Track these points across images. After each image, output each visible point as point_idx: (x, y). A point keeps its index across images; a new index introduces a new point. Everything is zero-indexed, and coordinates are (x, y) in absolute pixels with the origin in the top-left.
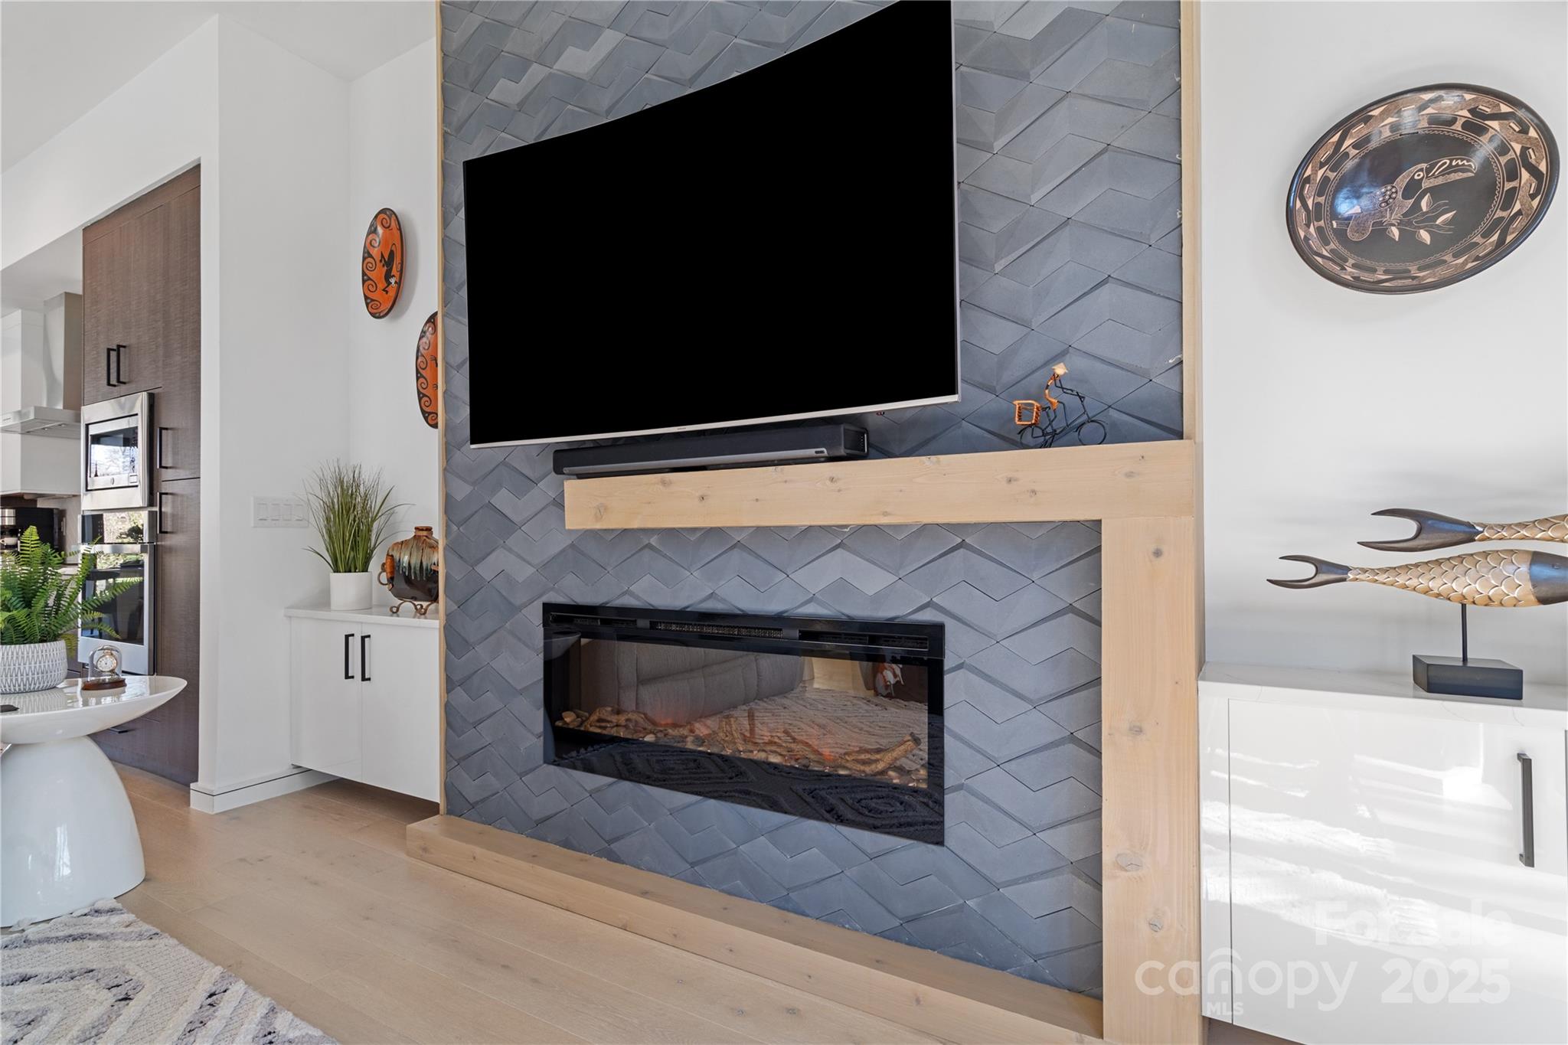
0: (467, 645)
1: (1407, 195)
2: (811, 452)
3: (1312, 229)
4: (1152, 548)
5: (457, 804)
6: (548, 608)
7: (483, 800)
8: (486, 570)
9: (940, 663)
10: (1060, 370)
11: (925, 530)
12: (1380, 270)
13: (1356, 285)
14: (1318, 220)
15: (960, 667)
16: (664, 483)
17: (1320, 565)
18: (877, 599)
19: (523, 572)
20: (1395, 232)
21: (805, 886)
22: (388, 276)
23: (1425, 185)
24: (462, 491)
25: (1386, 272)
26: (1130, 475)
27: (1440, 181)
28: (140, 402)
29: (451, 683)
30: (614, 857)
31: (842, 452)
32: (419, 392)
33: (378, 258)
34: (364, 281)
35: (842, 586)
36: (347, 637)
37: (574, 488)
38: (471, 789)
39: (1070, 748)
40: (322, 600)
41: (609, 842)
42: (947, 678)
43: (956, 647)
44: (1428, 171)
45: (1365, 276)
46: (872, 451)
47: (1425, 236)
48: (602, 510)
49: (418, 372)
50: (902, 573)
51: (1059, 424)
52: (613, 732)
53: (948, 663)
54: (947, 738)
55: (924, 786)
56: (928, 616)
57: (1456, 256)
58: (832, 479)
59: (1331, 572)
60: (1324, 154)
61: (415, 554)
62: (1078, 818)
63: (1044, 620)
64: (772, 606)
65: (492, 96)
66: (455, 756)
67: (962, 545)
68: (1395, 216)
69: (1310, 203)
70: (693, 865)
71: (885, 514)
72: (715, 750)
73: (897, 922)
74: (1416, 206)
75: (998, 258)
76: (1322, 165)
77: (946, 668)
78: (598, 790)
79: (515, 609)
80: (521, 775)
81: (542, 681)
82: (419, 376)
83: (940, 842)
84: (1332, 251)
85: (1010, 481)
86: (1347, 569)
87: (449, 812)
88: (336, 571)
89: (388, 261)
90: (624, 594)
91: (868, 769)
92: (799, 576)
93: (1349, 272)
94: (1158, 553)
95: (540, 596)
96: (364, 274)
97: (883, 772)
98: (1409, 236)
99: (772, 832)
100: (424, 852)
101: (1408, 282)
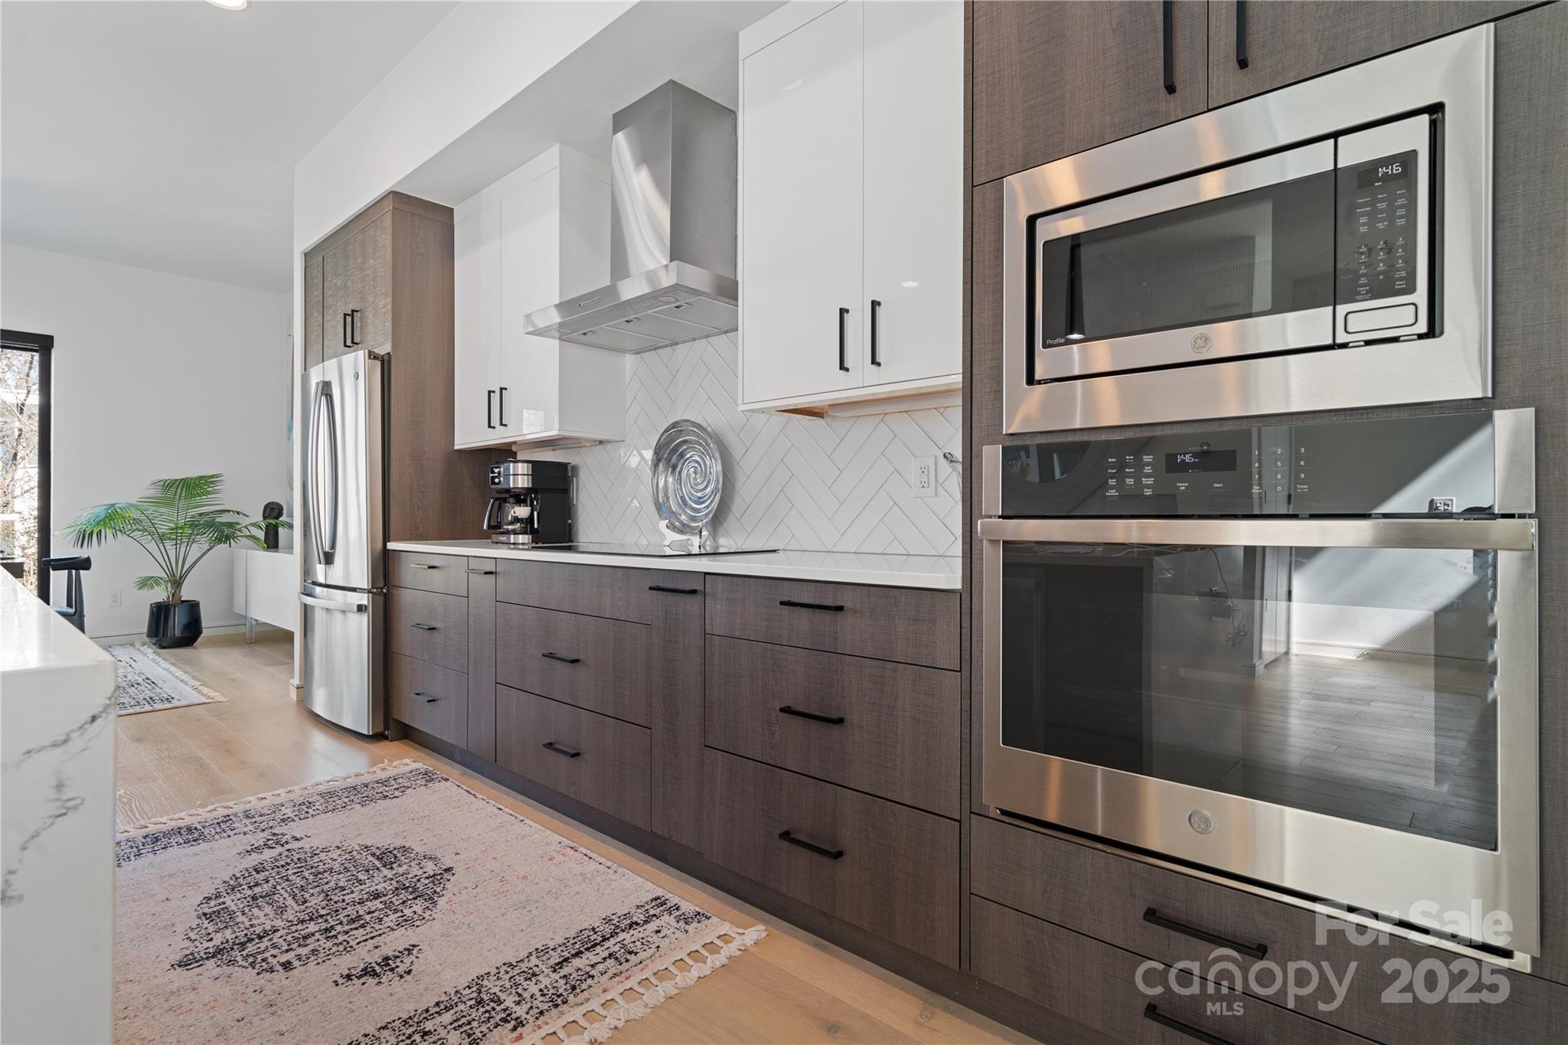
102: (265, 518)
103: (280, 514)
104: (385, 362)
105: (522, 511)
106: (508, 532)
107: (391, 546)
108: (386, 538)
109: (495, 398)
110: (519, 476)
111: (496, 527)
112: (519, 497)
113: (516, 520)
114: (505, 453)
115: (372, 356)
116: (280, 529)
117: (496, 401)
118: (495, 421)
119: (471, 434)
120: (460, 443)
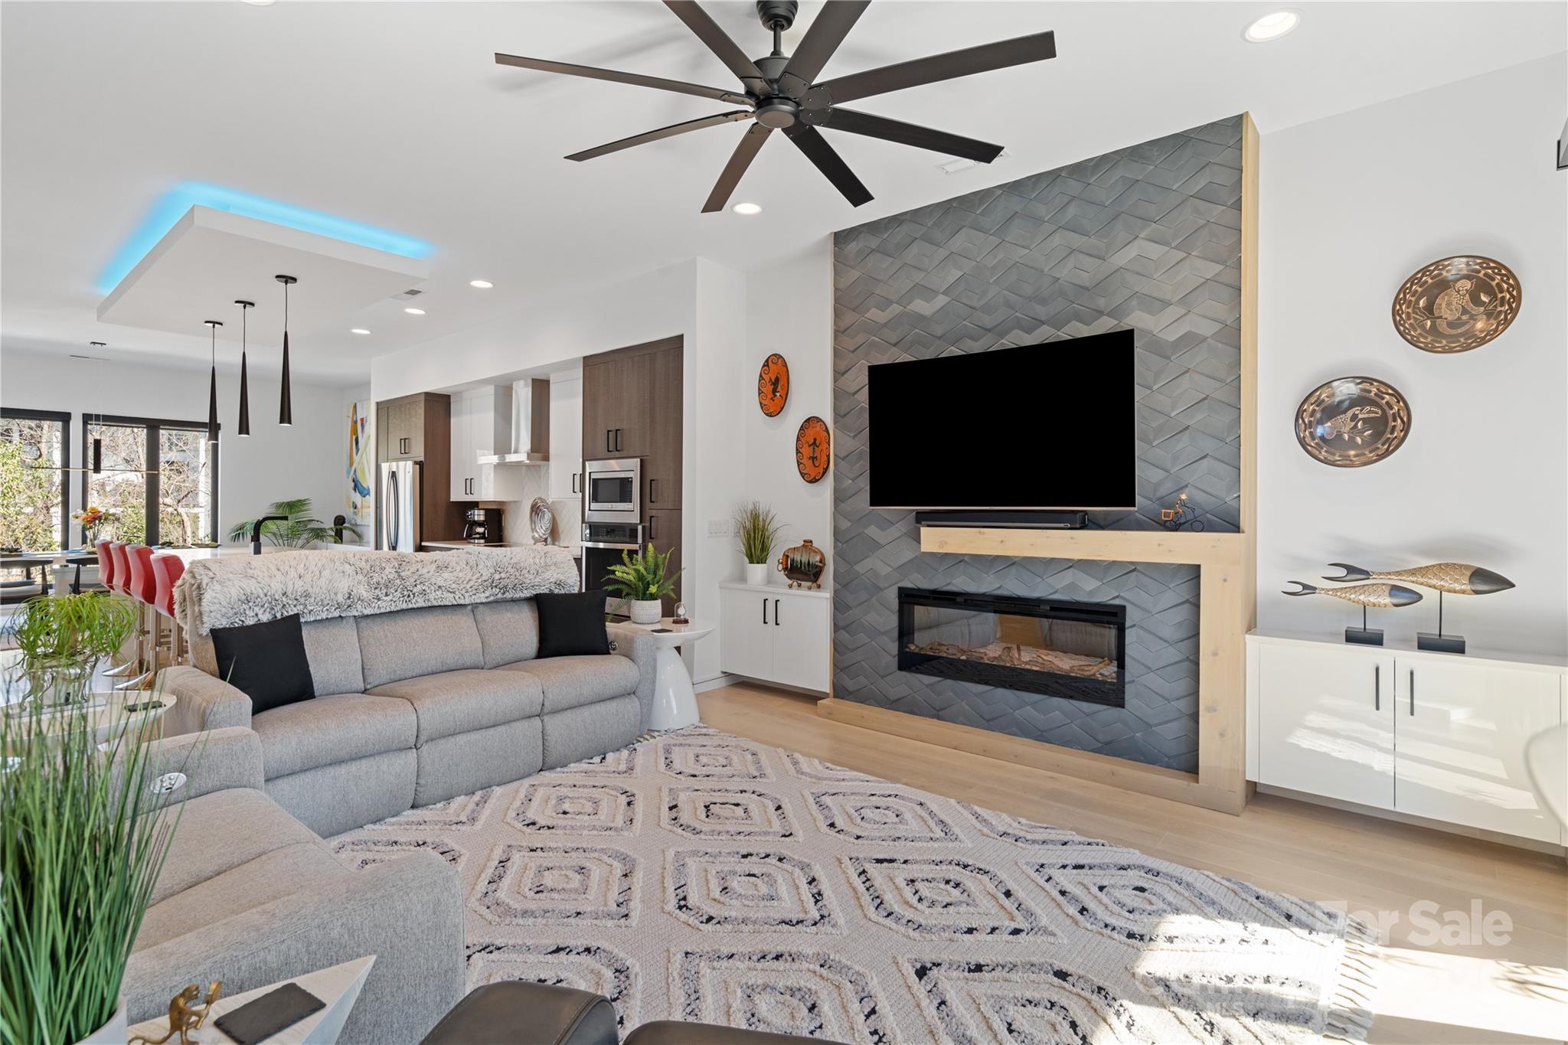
0: (848, 608)
1: (1352, 420)
2: (1062, 525)
3: (1307, 433)
4: (1223, 578)
5: (840, 692)
6: (901, 590)
7: (858, 690)
8: (860, 568)
9: (1123, 624)
10: (1183, 497)
11: (1114, 563)
12: (1338, 454)
13: (1325, 461)
14: (1310, 428)
15: (1134, 626)
16: (980, 533)
17: (1305, 587)
18: (1091, 593)
19: (884, 570)
20: (1346, 437)
21: (1051, 729)
22: (774, 391)
23: (1360, 416)
24: (845, 524)
25: (1340, 456)
26: (1214, 547)
27: (1366, 416)
28: (635, 463)
29: (836, 627)
30: (939, 718)
31: (1078, 526)
32: (798, 461)
33: (767, 380)
34: (759, 394)
35: (1072, 586)
36: (765, 600)
37: (925, 532)
38: (850, 684)
39: (1186, 663)
40: (742, 578)
41: (939, 711)
42: (1127, 631)
43: (1132, 616)
44: (1361, 411)
45: (1331, 458)
46: (1090, 524)
47: (1359, 440)
48: (943, 544)
49: (797, 450)
50: (1105, 581)
51: (1182, 520)
52: (941, 654)
53: (1128, 624)
54: (1127, 658)
55: (1115, 681)
56: (1117, 602)
57: (1371, 452)
58: (1072, 538)
59: (1309, 589)
60: (1312, 399)
61: (804, 554)
62: (1190, 695)
63: (1175, 606)
64: (1035, 594)
65: (868, 315)
66: (839, 667)
67: (1134, 570)
68: (1347, 429)
69: (1306, 420)
70: (988, 721)
71: (1099, 556)
72: (1002, 664)
73: (1100, 745)
74: (1356, 426)
75: (1154, 440)
76: (1312, 404)
77: (1127, 626)
78: (932, 684)
79: (879, 589)
80: (883, 677)
81: (897, 628)
82: (798, 452)
83: (1123, 706)
84: (1316, 444)
85: (1159, 545)
86: (1315, 589)
87: (835, 697)
88: (751, 562)
89: (775, 383)
90: (949, 584)
91: (1086, 673)
92: (1049, 580)
93: (1323, 454)
94: (1225, 580)
95: (896, 583)
96: (759, 389)
97: (1094, 675)
98: (1352, 439)
99: (1033, 705)
100: (829, 715)
101: (1348, 462)
102: (335, 524)
103: (344, 522)
104: (420, 464)
105: (480, 530)
106: (475, 538)
107: (423, 544)
108: (421, 541)
109: (468, 482)
110: (479, 515)
111: (470, 536)
112: (480, 524)
113: (478, 533)
114: (475, 505)
115: (416, 463)
116: (344, 531)
117: (469, 483)
118: (468, 492)
119: (457, 495)
120: (453, 498)
